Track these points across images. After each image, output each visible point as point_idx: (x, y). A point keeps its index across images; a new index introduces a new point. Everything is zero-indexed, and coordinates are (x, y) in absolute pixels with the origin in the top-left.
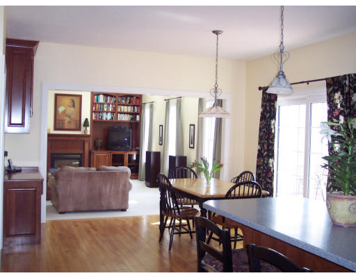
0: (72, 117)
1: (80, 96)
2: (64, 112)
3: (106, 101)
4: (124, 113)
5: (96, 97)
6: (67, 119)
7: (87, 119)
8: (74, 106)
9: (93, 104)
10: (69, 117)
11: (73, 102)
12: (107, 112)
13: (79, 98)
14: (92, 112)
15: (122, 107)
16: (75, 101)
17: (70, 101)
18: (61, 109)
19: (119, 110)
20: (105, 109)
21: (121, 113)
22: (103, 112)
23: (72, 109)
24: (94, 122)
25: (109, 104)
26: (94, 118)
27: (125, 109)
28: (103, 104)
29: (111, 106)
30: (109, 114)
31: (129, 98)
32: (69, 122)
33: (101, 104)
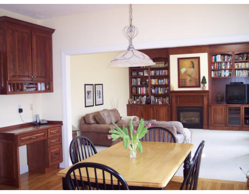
0: (192, 76)
1: (199, 58)
2: (186, 72)
3: (224, 60)
4: (242, 69)
5: (214, 57)
6: (188, 78)
7: (204, 77)
8: (193, 67)
9: (211, 63)
10: (190, 76)
11: (192, 63)
12: (225, 70)
13: (197, 59)
14: (210, 70)
15: (240, 64)
17: (190, 63)
18: (183, 70)
19: (236, 67)
20: (224, 67)
21: (238, 70)
22: (221, 69)
23: (192, 69)
24: (213, 80)
25: (227, 63)
26: (213, 76)
27: (242, 65)
28: (221, 63)
29: (228, 63)
30: (227, 71)
32: (190, 81)
33: (218, 63)
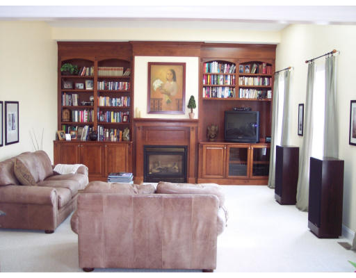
0: (172, 94)
1: (184, 65)
2: (161, 87)
3: (222, 70)
4: (249, 88)
5: (207, 65)
6: (165, 98)
7: (192, 98)
8: (174, 79)
9: (203, 75)
10: (169, 94)
11: (174, 73)
12: (223, 87)
13: (182, 67)
14: (201, 87)
15: (246, 79)
16: (176, 72)
17: (169, 72)
18: (157, 84)
19: (241, 84)
20: (221, 83)
21: (244, 88)
22: (218, 86)
23: (172, 83)
24: (204, 102)
25: (227, 76)
26: (204, 96)
27: (250, 81)
28: (217, 75)
29: (229, 77)
30: (227, 89)
31: (255, 65)
32: (168, 102)
33: (214, 75)
